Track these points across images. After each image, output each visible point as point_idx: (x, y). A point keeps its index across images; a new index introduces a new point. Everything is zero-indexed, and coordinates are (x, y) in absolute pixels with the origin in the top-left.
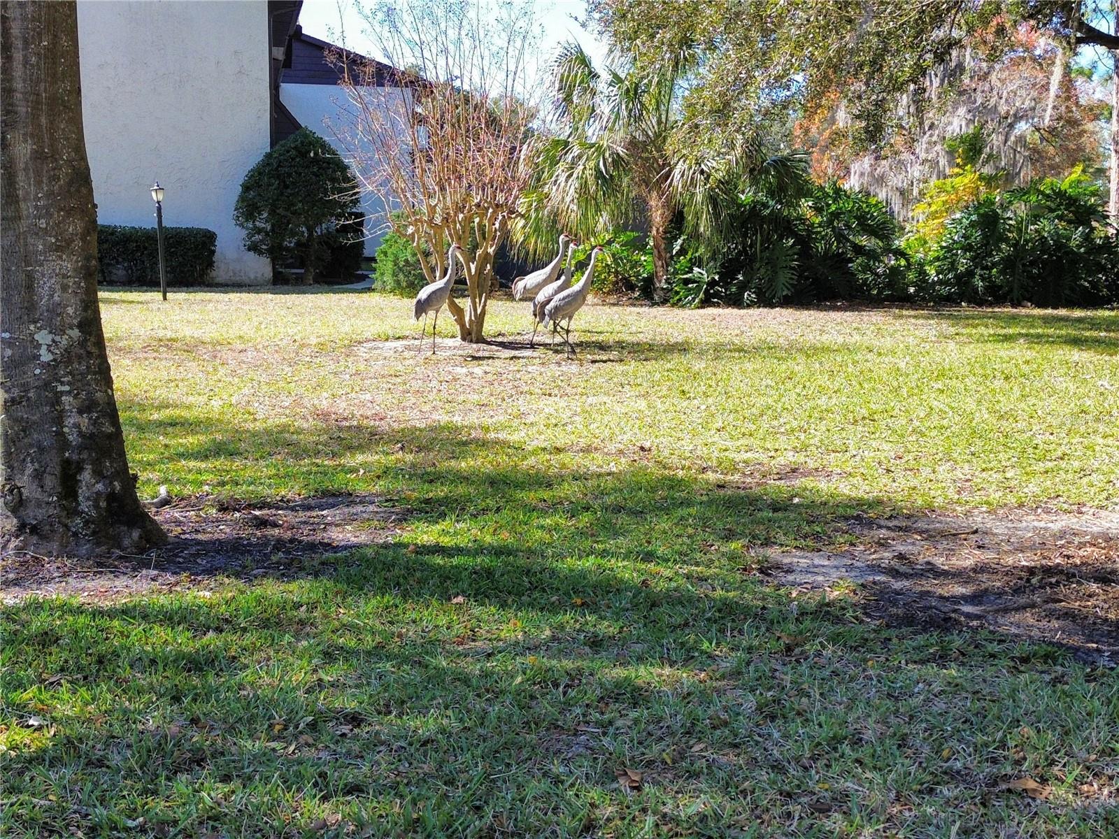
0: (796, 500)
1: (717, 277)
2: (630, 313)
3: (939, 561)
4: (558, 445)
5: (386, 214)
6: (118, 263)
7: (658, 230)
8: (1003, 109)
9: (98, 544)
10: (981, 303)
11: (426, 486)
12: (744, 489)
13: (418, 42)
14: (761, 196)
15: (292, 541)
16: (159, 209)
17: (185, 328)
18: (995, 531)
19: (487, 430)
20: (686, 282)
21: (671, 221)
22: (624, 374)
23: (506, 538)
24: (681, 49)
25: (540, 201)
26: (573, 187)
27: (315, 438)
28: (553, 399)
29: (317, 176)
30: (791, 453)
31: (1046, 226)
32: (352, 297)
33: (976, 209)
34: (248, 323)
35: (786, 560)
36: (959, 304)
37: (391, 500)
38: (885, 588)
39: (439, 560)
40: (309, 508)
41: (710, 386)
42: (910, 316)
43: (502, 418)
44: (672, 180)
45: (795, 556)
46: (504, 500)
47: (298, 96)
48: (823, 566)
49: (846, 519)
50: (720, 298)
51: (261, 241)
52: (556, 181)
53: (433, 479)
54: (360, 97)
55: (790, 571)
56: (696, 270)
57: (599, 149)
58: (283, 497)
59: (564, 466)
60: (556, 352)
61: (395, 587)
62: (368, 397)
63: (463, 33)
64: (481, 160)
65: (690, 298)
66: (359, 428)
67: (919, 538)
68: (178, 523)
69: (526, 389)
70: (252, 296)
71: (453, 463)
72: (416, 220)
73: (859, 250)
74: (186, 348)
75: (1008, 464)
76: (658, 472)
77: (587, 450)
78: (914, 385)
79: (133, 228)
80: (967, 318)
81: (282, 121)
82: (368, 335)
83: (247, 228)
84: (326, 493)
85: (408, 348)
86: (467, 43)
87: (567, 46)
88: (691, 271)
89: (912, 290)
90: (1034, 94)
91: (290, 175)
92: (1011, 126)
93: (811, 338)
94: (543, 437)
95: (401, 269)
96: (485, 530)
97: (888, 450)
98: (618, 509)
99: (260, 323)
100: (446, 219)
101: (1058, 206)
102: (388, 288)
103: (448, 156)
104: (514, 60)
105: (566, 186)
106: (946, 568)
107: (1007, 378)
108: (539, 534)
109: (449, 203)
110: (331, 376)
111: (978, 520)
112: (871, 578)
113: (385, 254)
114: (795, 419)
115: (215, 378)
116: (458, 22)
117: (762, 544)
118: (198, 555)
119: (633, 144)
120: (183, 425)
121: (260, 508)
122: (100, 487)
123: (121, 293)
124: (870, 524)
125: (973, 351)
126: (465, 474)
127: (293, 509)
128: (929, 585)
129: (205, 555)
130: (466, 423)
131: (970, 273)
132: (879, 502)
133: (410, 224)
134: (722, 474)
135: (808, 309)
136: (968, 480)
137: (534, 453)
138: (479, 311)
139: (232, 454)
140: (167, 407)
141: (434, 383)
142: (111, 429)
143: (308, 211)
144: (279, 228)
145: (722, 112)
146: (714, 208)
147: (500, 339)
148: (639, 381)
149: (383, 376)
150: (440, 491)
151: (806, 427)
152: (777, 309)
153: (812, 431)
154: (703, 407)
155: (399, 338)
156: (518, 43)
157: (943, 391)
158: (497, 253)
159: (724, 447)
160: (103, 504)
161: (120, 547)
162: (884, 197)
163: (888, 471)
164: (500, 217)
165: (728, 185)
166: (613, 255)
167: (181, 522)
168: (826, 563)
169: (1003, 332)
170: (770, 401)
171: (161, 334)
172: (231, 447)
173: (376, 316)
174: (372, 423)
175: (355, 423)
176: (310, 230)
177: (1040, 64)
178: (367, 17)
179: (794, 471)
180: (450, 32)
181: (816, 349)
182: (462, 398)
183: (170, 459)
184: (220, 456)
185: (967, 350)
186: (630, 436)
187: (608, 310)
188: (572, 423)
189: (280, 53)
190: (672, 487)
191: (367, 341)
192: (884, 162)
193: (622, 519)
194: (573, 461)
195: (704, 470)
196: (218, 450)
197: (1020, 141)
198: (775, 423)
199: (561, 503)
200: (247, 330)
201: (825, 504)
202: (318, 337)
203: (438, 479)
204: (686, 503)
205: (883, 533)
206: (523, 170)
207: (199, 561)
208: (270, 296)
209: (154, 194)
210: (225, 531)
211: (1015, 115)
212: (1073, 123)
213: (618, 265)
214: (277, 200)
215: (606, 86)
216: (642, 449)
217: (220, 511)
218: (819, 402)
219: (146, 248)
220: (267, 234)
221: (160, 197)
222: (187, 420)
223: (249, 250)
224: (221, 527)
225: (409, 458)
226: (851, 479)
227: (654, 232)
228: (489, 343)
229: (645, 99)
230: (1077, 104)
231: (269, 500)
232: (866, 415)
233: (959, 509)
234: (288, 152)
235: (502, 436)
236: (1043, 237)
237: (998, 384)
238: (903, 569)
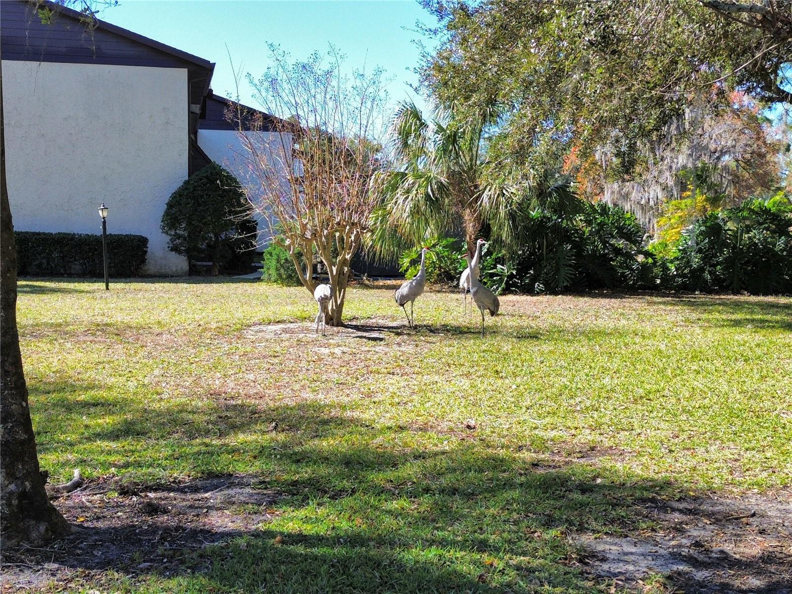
0: (599, 481)
1: (514, 272)
2: (452, 300)
3: (728, 548)
4: (401, 423)
5: (270, 230)
6: (75, 260)
7: (470, 237)
8: (712, 146)
9: (9, 538)
10: (710, 292)
11: (294, 467)
12: (555, 467)
13: (294, 104)
14: (548, 214)
15: (177, 528)
16: (104, 223)
17: (119, 314)
18: (769, 514)
19: (343, 408)
20: (492, 275)
21: (480, 231)
22: (450, 355)
23: (359, 525)
24: (487, 107)
25: (384, 217)
26: (408, 206)
27: (206, 418)
28: (395, 377)
29: (222, 197)
30: (588, 431)
31: (757, 235)
32: (247, 286)
33: (704, 222)
34: (165, 310)
35: (600, 548)
36: (693, 292)
37: (264, 482)
38: (689, 579)
39: (300, 549)
40: (195, 490)
41: (517, 366)
42: (660, 303)
43: (356, 396)
44: (482, 201)
45: (606, 543)
46: (357, 481)
47: (209, 139)
48: (632, 554)
49: (643, 501)
50: (517, 287)
51: (180, 244)
52: (396, 202)
53: (299, 459)
54: (251, 144)
55: (604, 560)
56: (499, 266)
57: (429, 180)
58: (175, 478)
59: (406, 444)
60: (398, 334)
61: (262, 583)
62: (251, 377)
63: (328, 97)
64: (340, 191)
65: (495, 287)
66: (242, 407)
67: (708, 522)
68: (83, 508)
69: (375, 368)
70: (172, 285)
71: (317, 441)
72: (292, 235)
73: (617, 251)
74: (116, 332)
75: (765, 443)
76: (482, 452)
77: (424, 429)
78: (675, 365)
79: (87, 235)
80: (703, 304)
81: (197, 157)
82: (255, 320)
83: (170, 235)
84: (211, 475)
85: (285, 331)
86: (331, 104)
87: (404, 103)
88: (495, 267)
89: (658, 281)
90: (735, 135)
91: (202, 196)
92: (718, 158)
93: (590, 323)
94: (388, 415)
95: (282, 266)
96: (341, 516)
97: (665, 430)
98: (454, 491)
99: (175, 310)
100: (314, 235)
101: (765, 220)
102: (273, 279)
103: (316, 187)
104: (365, 117)
105: (403, 206)
106: (738, 556)
107: (746, 361)
108: (388, 520)
109: (316, 222)
110: (225, 357)
111: (754, 502)
112: (675, 568)
113: (271, 254)
114: (588, 398)
115: (134, 360)
116: (324, 89)
117: (577, 530)
118: (94, 546)
119: (451, 175)
120: (103, 405)
121: (156, 490)
122: (12, 487)
123: (76, 284)
124: (664, 507)
125: (714, 335)
126: (326, 454)
127: (182, 491)
128: (725, 575)
129: (102, 545)
130: (327, 402)
131: (701, 269)
132: (668, 484)
133: (288, 237)
134: (535, 452)
135: (582, 296)
136: (736, 460)
137: (381, 431)
138: (339, 303)
139: (140, 434)
140: (92, 388)
141: (303, 364)
142: (24, 436)
143: (215, 222)
144: (194, 234)
145: (521, 154)
146: (513, 223)
147: (354, 323)
148: (462, 361)
149: (265, 357)
150: (305, 472)
151: (597, 405)
152: (560, 296)
153: (603, 410)
154: (514, 387)
155: (279, 322)
156: (369, 104)
157: (698, 373)
158: (352, 259)
159: (534, 426)
160: (15, 502)
161: (28, 539)
162: (629, 208)
163: (671, 451)
164: (355, 232)
165: (524, 206)
166: (437, 254)
167: (86, 507)
168: (633, 550)
169: (733, 317)
170: (564, 380)
171: (99, 319)
172: (138, 427)
173: (263, 303)
174: (253, 402)
175: (240, 402)
176: (216, 236)
177: (738, 116)
178: (256, 85)
179: (593, 449)
180: (318, 96)
181: (594, 332)
182: (324, 377)
183: (89, 439)
184: (128, 436)
185: (709, 334)
186: (458, 415)
187: (434, 297)
188: (411, 401)
189: (197, 109)
190: (495, 467)
191: (255, 324)
192: (628, 184)
193: (457, 504)
194: (414, 441)
195: (520, 448)
196: (127, 431)
197: (725, 169)
198: (572, 401)
199: (404, 483)
200: (164, 317)
201: (624, 484)
202: (218, 322)
203: (303, 459)
204: (508, 485)
205: (677, 517)
206: (372, 197)
207: (95, 553)
208: (185, 285)
209: (100, 212)
210: (121, 518)
211: (721, 151)
212: (762, 156)
213: (441, 261)
214: (193, 214)
215: (433, 134)
216: (469, 427)
217: (121, 494)
218: (604, 381)
219: (96, 250)
220: (185, 239)
221: (105, 214)
222: (106, 400)
223: (172, 250)
224: (119, 514)
225: (281, 437)
226: (641, 458)
227: (468, 238)
228: (346, 326)
229: (461, 142)
230: (764, 142)
231: (163, 482)
232: (643, 395)
233: (735, 490)
234: (201, 180)
235: (356, 414)
236: (755, 243)
237: (740, 364)
238: (701, 557)
